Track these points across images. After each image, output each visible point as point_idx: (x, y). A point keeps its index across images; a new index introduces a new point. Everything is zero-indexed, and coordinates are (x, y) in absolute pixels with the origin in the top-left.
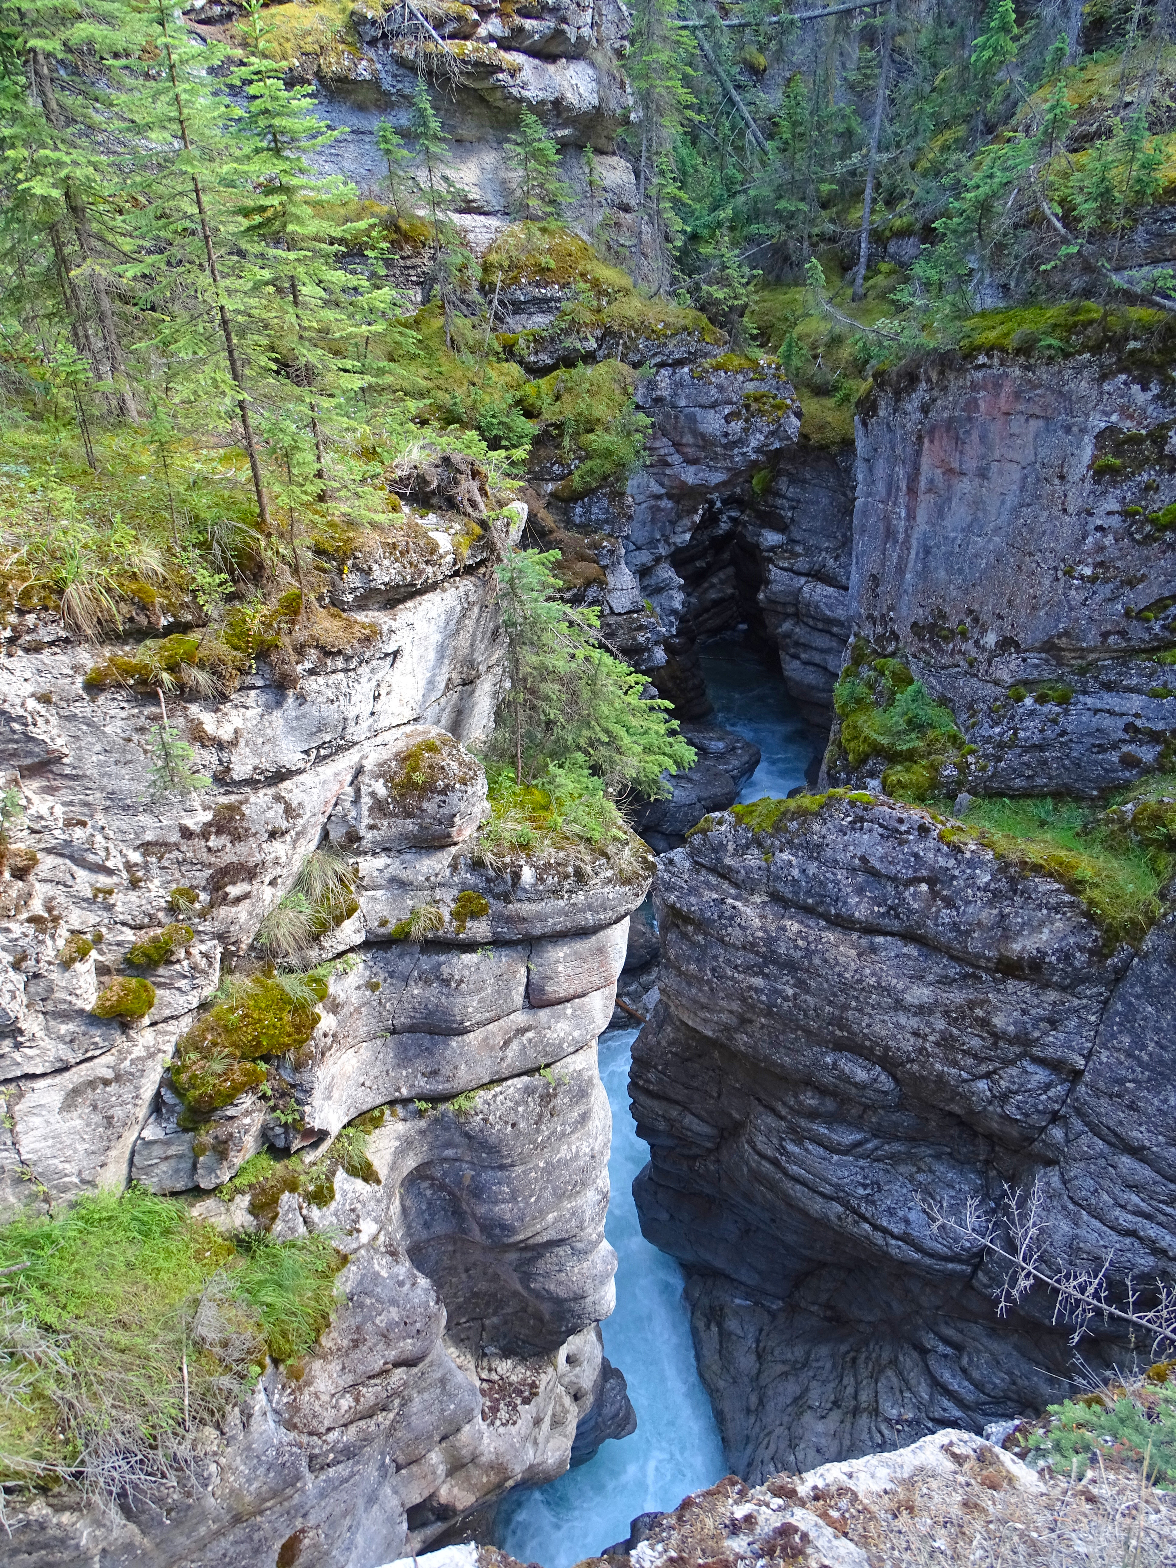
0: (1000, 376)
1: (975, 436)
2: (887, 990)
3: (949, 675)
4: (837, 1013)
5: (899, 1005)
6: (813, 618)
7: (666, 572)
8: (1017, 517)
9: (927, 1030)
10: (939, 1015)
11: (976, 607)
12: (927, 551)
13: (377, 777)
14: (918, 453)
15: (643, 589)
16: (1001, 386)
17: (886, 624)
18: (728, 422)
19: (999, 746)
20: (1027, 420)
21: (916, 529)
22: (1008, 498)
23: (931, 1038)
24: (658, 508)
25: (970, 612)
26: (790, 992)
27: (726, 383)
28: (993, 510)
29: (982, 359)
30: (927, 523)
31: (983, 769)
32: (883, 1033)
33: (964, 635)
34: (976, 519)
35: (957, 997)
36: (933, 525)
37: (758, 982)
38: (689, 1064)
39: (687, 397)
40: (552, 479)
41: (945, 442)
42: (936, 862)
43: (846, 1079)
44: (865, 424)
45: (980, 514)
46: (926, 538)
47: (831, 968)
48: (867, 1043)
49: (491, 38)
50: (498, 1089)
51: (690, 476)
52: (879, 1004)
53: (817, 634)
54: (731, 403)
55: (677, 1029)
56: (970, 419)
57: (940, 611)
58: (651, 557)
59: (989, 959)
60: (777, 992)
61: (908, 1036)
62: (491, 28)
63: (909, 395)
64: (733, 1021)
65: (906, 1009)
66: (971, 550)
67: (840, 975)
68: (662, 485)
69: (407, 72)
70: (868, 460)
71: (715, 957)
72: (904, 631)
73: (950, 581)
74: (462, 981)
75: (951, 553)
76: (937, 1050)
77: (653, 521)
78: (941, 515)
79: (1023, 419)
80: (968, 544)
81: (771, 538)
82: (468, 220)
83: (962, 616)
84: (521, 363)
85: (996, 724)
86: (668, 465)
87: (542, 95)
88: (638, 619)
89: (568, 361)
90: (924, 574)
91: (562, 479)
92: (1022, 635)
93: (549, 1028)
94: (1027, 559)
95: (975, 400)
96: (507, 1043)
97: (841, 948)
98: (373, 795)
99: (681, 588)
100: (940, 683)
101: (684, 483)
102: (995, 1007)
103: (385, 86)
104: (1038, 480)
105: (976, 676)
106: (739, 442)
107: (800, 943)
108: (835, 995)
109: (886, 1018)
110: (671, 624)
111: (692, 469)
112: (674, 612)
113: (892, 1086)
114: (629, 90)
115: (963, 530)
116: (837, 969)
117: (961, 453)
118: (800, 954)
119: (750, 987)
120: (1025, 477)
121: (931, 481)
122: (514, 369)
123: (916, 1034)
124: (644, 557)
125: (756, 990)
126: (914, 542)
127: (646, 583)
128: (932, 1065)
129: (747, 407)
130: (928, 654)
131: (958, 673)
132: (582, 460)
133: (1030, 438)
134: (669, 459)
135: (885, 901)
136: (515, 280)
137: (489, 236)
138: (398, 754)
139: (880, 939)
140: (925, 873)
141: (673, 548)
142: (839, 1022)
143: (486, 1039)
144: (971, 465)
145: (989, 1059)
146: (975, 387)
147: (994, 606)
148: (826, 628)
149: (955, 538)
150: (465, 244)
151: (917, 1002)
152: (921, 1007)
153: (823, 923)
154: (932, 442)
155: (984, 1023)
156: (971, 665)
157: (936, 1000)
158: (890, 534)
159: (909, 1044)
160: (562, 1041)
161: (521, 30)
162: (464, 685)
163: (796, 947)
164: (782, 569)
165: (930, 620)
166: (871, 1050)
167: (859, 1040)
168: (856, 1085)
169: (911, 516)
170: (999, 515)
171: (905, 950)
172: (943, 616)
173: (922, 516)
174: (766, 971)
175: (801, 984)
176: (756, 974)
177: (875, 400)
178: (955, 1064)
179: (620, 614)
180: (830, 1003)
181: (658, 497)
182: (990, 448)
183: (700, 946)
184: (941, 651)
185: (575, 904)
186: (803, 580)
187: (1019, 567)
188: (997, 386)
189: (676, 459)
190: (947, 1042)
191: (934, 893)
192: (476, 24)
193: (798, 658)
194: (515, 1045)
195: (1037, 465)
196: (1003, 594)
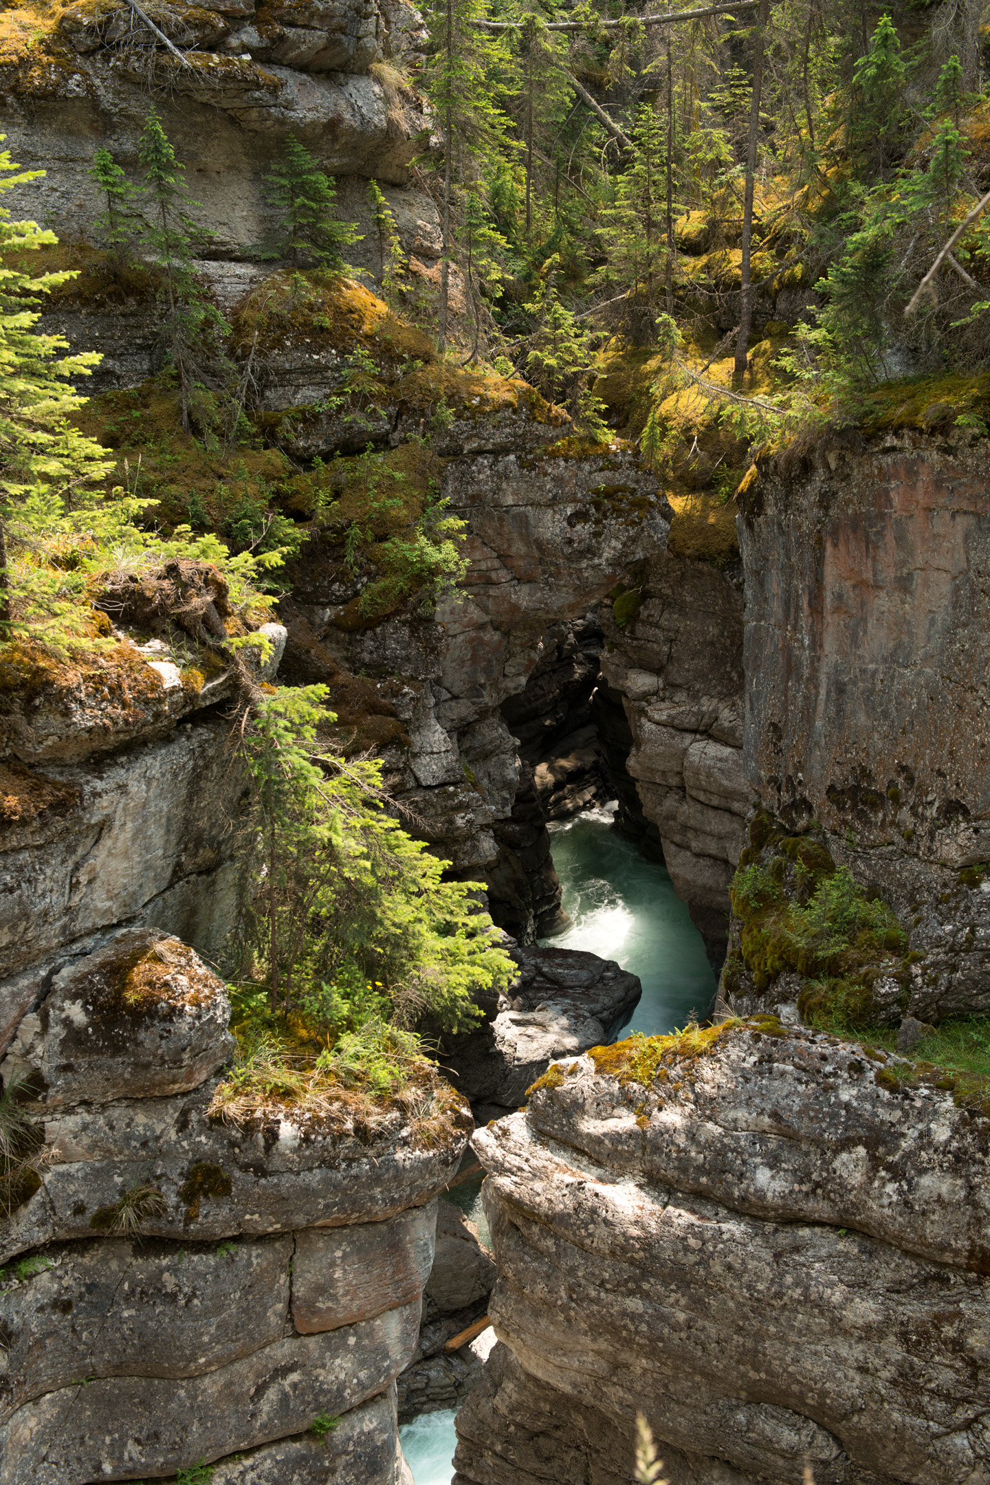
0: (914, 462)
1: (890, 536)
2: (820, 1305)
3: (881, 857)
4: (750, 1344)
5: (838, 1328)
6: (705, 791)
7: (496, 732)
8: (952, 642)
9: (878, 1362)
10: (892, 1339)
11: (909, 762)
12: (840, 689)
13: (74, 997)
14: (820, 561)
15: (464, 752)
16: (916, 473)
17: (794, 790)
18: (572, 525)
19: (952, 950)
20: (953, 516)
21: (824, 661)
22: (939, 618)
23: (885, 1374)
24: (481, 642)
25: (903, 769)
26: (681, 1317)
27: (567, 475)
28: (921, 633)
29: (890, 441)
30: (838, 653)
31: (934, 981)
32: (817, 1371)
33: (896, 798)
34: (899, 645)
35: (915, 1310)
36: (846, 654)
37: (635, 1304)
38: (542, 1441)
39: (515, 493)
40: (330, 603)
41: (852, 547)
42: (875, 1115)
43: (768, 1444)
44: (750, 525)
45: (905, 639)
46: (837, 671)
47: (738, 1277)
48: (795, 1388)
49: (246, 49)
50: (248, 1462)
51: (523, 597)
52: (808, 1327)
53: (711, 813)
54: (575, 500)
55: (521, 1388)
56: (882, 516)
57: (863, 769)
58: (473, 708)
59: (956, 1252)
60: (663, 1318)
61: (851, 1373)
62: (244, 37)
63: (803, 486)
64: (602, 1366)
65: (846, 1333)
66: (897, 687)
67: (750, 1287)
68: (485, 610)
69: (133, 88)
70: (758, 573)
71: (572, 1271)
72: (818, 799)
73: (874, 728)
74: (194, 1295)
75: (872, 691)
76: (893, 1393)
77: (474, 658)
78: (855, 641)
79: (947, 516)
80: (893, 678)
81: (640, 682)
82: (212, 267)
83: (893, 775)
84: (286, 450)
85: (946, 919)
86: (490, 583)
87: (310, 116)
88: (455, 794)
89: (351, 448)
90: (839, 718)
91: (344, 602)
92: (970, 797)
93: (323, 1366)
94: (968, 695)
95: (887, 491)
96: (261, 1390)
97: (750, 1248)
98: (67, 1023)
99: (516, 751)
100: (869, 866)
101: (515, 608)
102: (970, 1321)
103: (105, 105)
104: (973, 592)
105: (916, 855)
106: (590, 552)
107: (692, 1242)
108: (745, 1318)
109: (819, 1348)
110: (505, 802)
111: (525, 589)
112: (507, 785)
113: (835, 1452)
114: (426, 110)
115: (885, 660)
116: (746, 1278)
117: (874, 559)
118: (692, 1258)
119: (624, 1313)
120: (957, 589)
121: (839, 597)
122: (276, 457)
123: (863, 1370)
124: (463, 709)
125: (633, 1317)
126: (823, 678)
127: (467, 744)
128: (888, 1414)
129: (598, 506)
130: (852, 829)
131: (892, 852)
132: (372, 577)
133: (959, 539)
134: (493, 575)
135: (809, 1174)
136: (278, 343)
137: (242, 287)
138: (103, 965)
139: (805, 1232)
140: (862, 1132)
141: (504, 697)
142: (752, 1357)
143: (229, 1384)
144: (889, 574)
145: (967, 1400)
146: (884, 475)
147: (931, 761)
148: (723, 803)
149: (875, 672)
150: (208, 298)
151: (861, 1322)
152: (868, 1328)
153: (723, 1212)
154: (835, 546)
155: (957, 1346)
156: (909, 840)
157: (888, 1318)
158: (791, 669)
159: (853, 1385)
160: (342, 1387)
161: (282, 38)
162: (200, 873)
163: (687, 1249)
164: (657, 723)
165: (852, 782)
166: (801, 1397)
167: (782, 1384)
168: (782, 1454)
169: (816, 644)
170: (929, 638)
171: (840, 1246)
172: (866, 774)
173: (830, 645)
174: (646, 1286)
175: (697, 1304)
176: (631, 1293)
177: (760, 495)
178: (919, 1410)
179: (429, 787)
180: (740, 1330)
181: (481, 627)
182: (911, 553)
183: (549, 1255)
184: (868, 823)
185: (357, 1177)
186: (689, 738)
187: (959, 707)
188: (912, 473)
189: (503, 575)
190: (906, 1380)
191: (875, 1162)
192: (226, 33)
193: (688, 848)
194: (272, 1394)
195: (972, 574)
196: (943, 744)
